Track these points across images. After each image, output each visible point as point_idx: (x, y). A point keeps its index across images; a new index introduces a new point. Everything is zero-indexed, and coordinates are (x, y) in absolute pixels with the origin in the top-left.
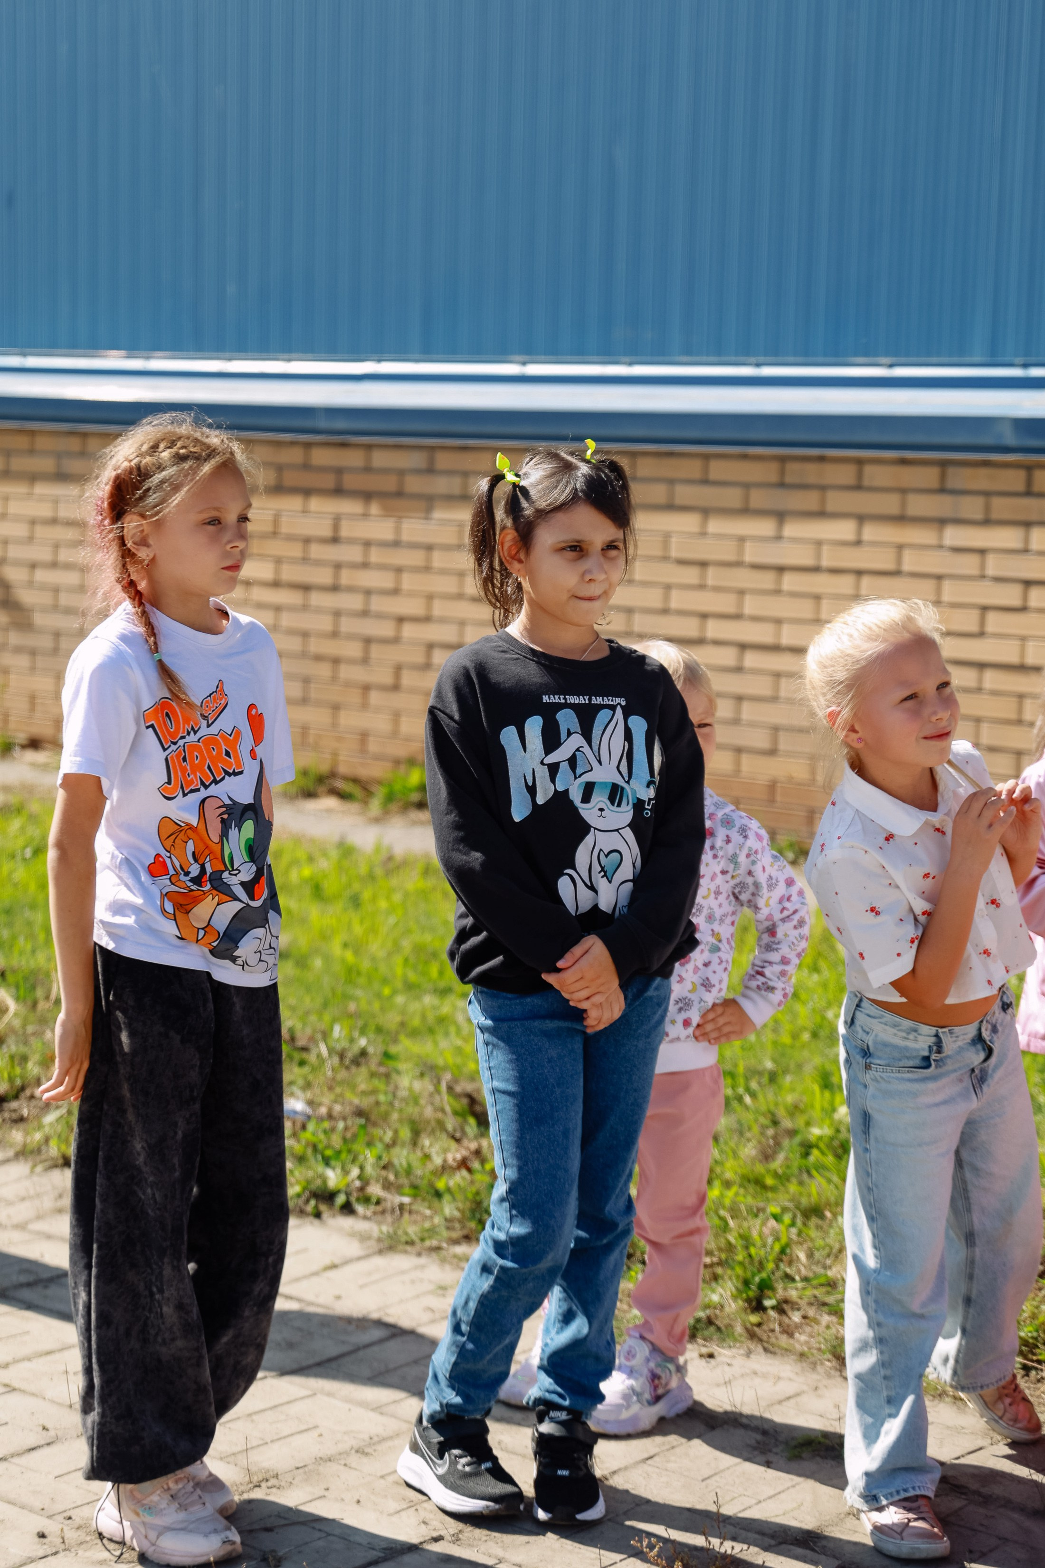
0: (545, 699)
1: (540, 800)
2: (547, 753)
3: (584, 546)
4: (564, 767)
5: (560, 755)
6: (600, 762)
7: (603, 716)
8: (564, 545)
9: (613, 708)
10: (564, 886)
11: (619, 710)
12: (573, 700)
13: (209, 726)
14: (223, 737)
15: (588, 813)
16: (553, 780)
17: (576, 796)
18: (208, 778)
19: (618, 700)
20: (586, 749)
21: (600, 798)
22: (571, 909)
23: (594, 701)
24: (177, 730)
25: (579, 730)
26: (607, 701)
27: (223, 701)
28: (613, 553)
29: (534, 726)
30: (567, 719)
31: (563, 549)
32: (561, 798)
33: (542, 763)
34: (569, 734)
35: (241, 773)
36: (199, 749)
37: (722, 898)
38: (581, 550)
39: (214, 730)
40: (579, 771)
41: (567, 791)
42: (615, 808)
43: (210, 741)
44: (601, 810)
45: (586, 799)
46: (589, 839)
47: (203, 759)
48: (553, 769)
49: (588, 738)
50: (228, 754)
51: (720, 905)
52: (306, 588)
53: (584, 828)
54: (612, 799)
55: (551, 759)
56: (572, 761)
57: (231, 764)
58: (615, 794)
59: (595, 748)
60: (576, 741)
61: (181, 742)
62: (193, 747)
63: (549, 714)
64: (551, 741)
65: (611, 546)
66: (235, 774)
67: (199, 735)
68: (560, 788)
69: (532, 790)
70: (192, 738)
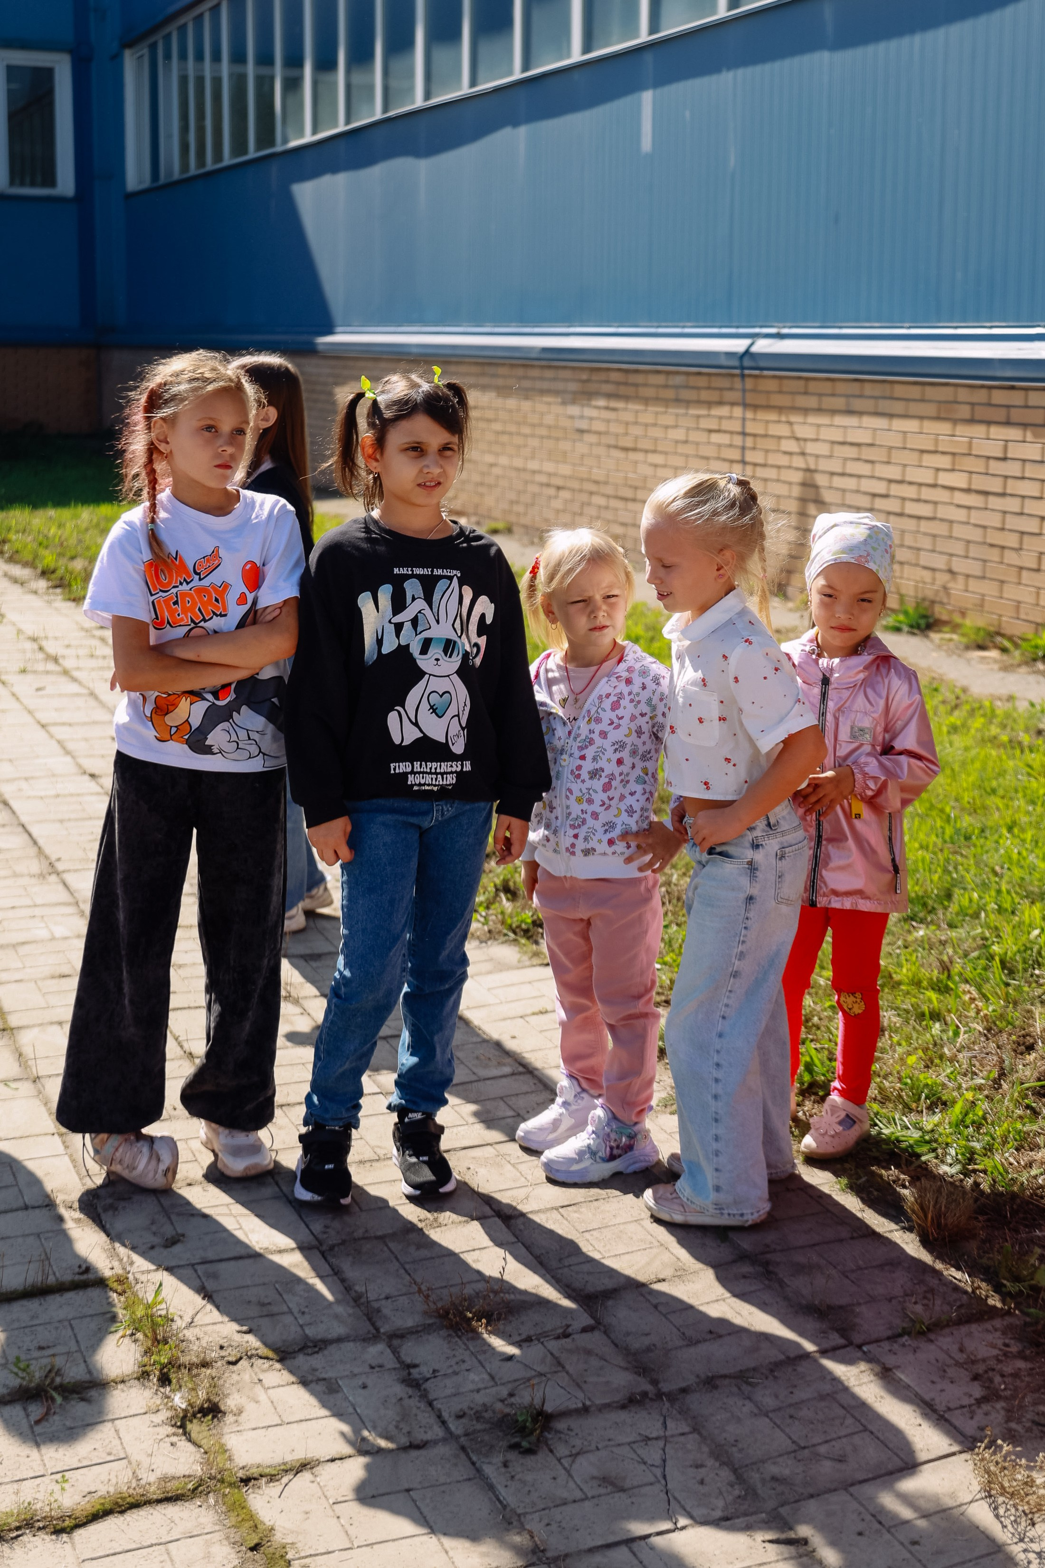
0: (396, 571)
1: (386, 650)
2: (395, 614)
3: (424, 447)
4: (408, 626)
5: (405, 616)
6: (438, 622)
7: (441, 585)
8: (407, 446)
9: (451, 578)
10: (392, 719)
11: (455, 580)
12: (419, 571)
13: (200, 579)
14: (213, 588)
15: (424, 663)
16: (398, 636)
17: (415, 650)
18: (198, 618)
19: (455, 572)
20: (427, 611)
21: (436, 651)
22: (397, 740)
23: (435, 572)
24: (170, 582)
25: (422, 596)
26: (446, 572)
27: (216, 562)
28: (449, 453)
29: (385, 593)
30: (412, 588)
31: (407, 449)
32: (403, 651)
33: (390, 622)
34: (414, 599)
35: (225, 615)
36: (191, 596)
37: (645, 737)
38: (422, 450)
39: (206, 582)
40: (419, 629)
41: (408, 645)
42: (447, 659)
43: (201, 591)
44: (437, 660)
45: (424, 651)
46: (422, 684)
47: (194, 604)
48: (399, 627)
49: (429, 602)
50: (217, 600)
51: (644, 743)
52: (986, 493)
53: (420, 674)
54: (445, 651)
55: (398, 619)
56: (415, 622)
57: (219, 608)
58: (449, 646)
59: (435, 610)
60: (420, 604)
61: (174, 590)
62: (184, 595)
63: (398, 583)
64: (399, 604)
65: (445, 448)
66: (221, 615)
67: (191, 585)
68: (403, 643)
69: (380, 642)
70: (185, 587)
